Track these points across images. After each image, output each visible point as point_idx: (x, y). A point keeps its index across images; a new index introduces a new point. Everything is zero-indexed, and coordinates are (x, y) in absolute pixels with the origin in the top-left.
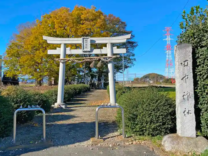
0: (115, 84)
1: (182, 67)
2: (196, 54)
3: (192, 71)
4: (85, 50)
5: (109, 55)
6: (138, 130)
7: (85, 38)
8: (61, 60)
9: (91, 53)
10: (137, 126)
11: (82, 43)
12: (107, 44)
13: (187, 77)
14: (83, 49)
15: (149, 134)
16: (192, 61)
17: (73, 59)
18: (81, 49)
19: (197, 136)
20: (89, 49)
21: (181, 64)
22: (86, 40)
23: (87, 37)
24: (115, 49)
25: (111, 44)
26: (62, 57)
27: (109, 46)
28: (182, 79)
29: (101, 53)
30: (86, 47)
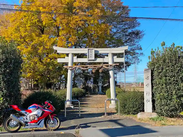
0: (116, 87)
1: (146, 80)
2: (153, 73)
3: (151, 82)
4: (90, 59)
5: (110, 63)
6: (127, 111)
7: (90, 49)
8: (70, 67)
9: (95, 62)
10: (126, 110)
11: (88, 53)
12: (109, 54)
13: (148, 84)
14: (89, 58)
15: (132, 114)
16: (151, 77)
17: (80, 67)
18: (87, 58)
19: (153, 112)
20: (93, 58)
21: (146, 78)
22: (91, 51)
23: (92, 48)
24: (115, 58)
25: (112, 54)
26: (70, 65)
27: (110, 56)
28: (146, 86)
29: (103, 62)
30: (91, 57)
